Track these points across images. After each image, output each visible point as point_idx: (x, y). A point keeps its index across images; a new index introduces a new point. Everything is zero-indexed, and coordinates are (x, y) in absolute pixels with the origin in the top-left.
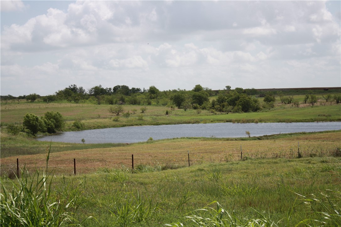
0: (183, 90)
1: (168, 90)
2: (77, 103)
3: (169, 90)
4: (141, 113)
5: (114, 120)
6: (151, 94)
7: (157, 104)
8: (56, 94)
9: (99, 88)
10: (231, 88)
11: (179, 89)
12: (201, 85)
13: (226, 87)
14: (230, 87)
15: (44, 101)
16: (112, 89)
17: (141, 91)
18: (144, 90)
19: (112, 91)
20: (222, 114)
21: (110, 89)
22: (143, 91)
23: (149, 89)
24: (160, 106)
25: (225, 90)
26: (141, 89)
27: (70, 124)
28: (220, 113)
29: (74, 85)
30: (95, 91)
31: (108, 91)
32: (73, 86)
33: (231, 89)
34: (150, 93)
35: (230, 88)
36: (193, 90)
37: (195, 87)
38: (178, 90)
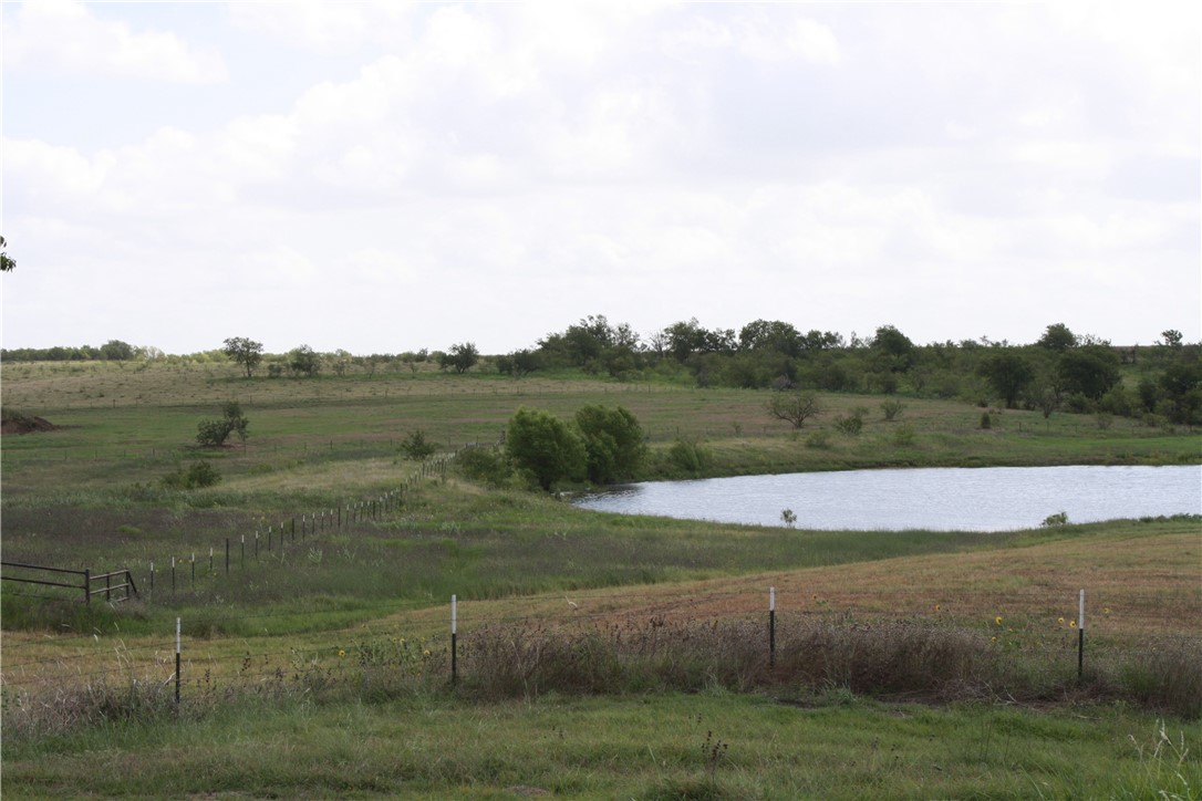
0: (1000, 341)
1: (945, 342)
2: (623, 379)
3: (948, 342)
4: (884, 420)
5: (810, 445)
6: (886, 354)
7: (918, 390)
8: (540, 347)
9: (690, 328)
10: (1181, 340)
11: (984, 339)
12: (1066, 327)
13: (1165, 334)
14: (1181, 336)
15: (501, 371)
16: (737, 334)
17: (843, 342)
18: (856, 342)
19: (737, 340)
20: (1196, 431)
21: (730, 333)
22: (849, 344)
23: (873, 335)
24: (930, 397)
25: (1161, 346)
26: (841, 337)
27: (660, 455)
28: (1187, 429)
29: (600, 317)
30: (676, 342)
31: (724, 339)
32: (596, 319)
33: (1184, 341)
34: (882, 350)
35: (1177, 339)
36: (1040, 343)
37: (1045, 331)
38: (980, 343)
